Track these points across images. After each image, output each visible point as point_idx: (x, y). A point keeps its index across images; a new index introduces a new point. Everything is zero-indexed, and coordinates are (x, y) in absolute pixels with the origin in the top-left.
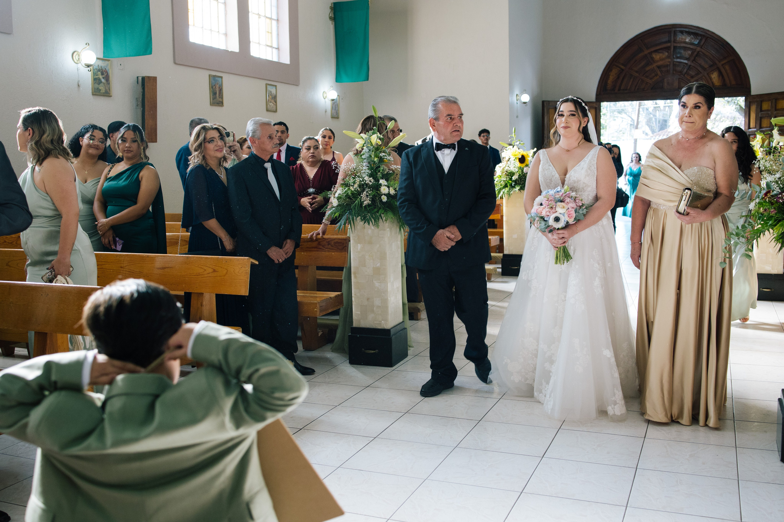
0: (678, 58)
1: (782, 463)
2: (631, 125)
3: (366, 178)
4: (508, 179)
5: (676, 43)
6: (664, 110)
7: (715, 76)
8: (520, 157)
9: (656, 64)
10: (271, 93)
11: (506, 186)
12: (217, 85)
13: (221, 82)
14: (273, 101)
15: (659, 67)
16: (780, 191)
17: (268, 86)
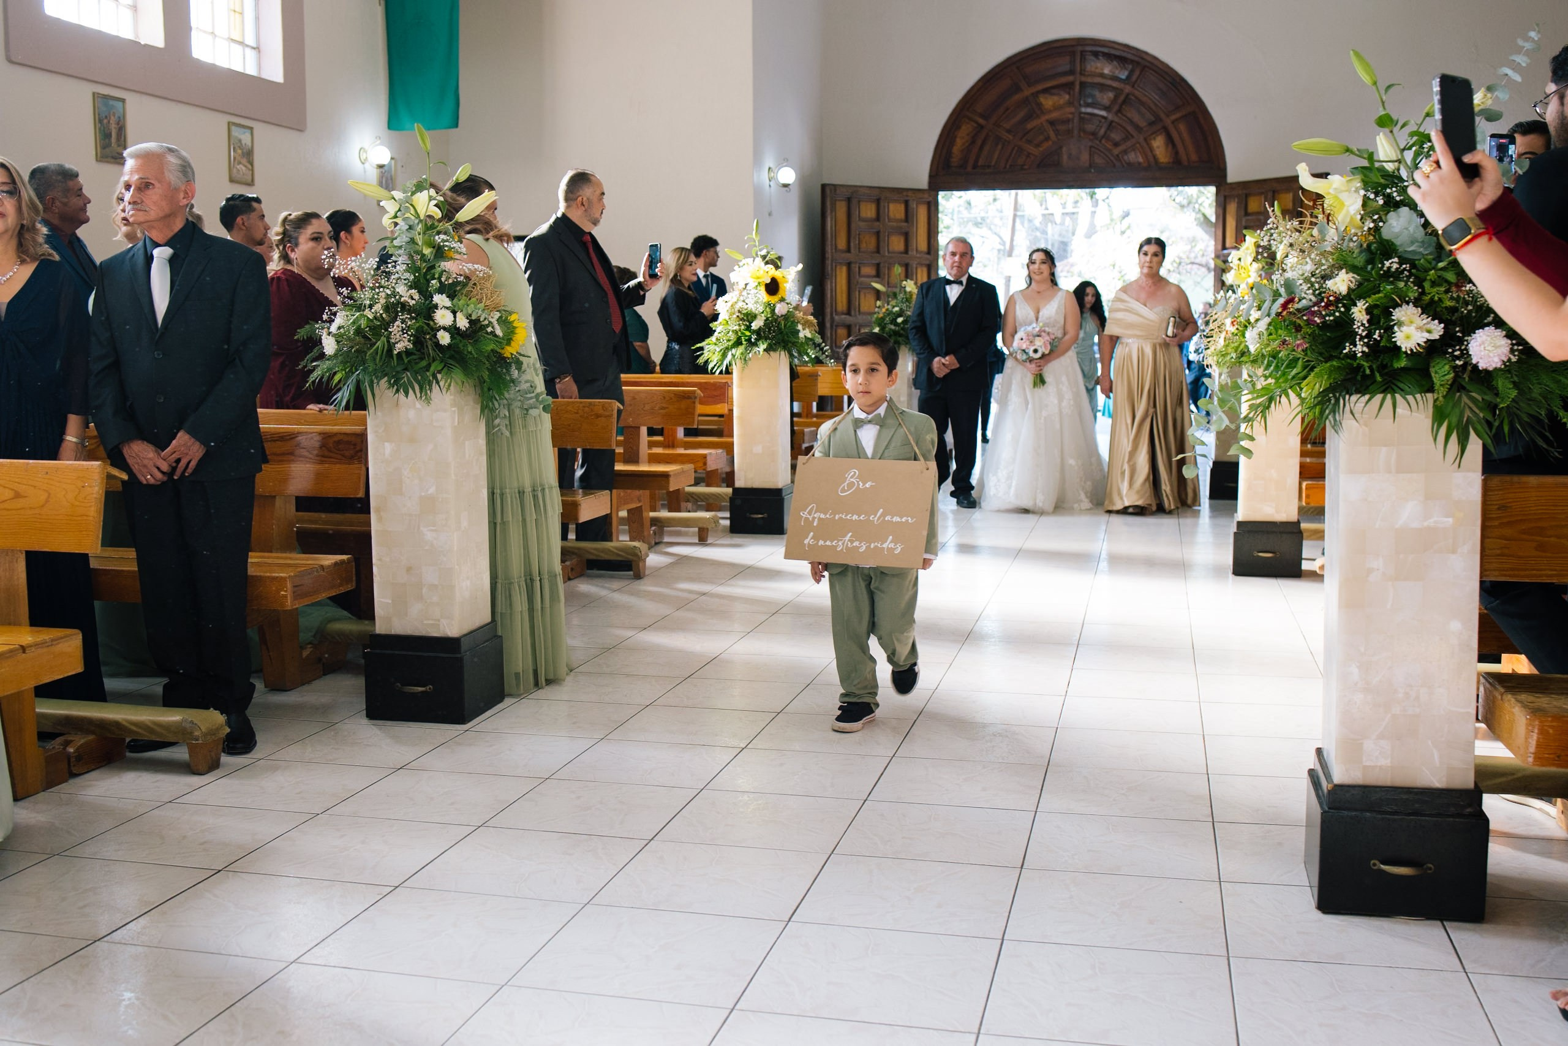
0: (1088, 105)
1: (1320, 912)
2: (999, 251)
3: (401, 289)
4: (743, 327)
5: (1084, 75)
6: (1062, 224)
7: (1158, 143)
8: (768, 281)
9: (1047, 117)
10: (241, 144)
11: (738, 343)
12: (112, 117)
13: (121, 111)
14: (244, 161)
15: (1052, 123)
16: (1314, 299)
17: (233, 128)
